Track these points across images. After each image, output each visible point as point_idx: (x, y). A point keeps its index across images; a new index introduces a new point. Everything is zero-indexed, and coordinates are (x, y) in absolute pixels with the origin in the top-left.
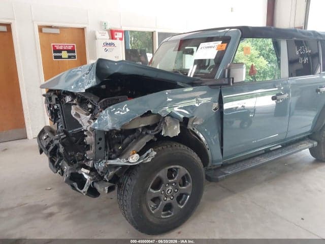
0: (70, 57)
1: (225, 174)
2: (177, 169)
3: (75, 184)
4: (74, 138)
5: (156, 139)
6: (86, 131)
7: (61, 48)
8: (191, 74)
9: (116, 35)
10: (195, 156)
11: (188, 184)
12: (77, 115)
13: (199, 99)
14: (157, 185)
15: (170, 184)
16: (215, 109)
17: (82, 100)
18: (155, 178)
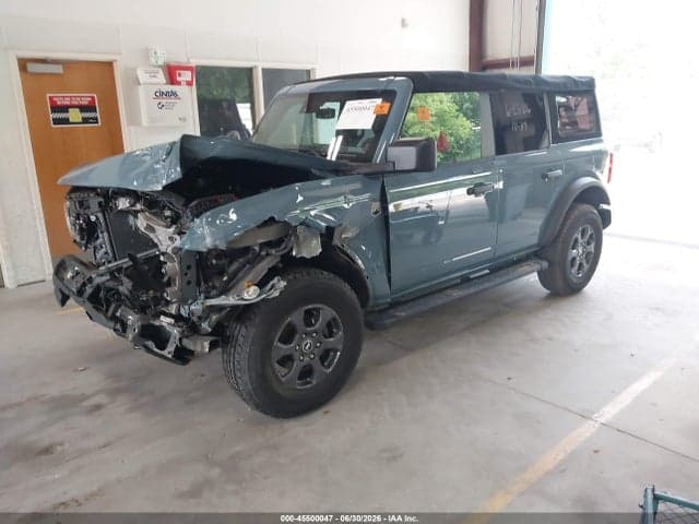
0: (85, 121)
1: (395, 316)
2: (317, 310)
3: (150, 344)
4: (146, 268)
5: (280, 265)
6: (163, 254)
7: (68, 103)
8: (333, 154)
9: (180, 75)
10: (346, 288)
11: (337, 333)
12: (150, 228)
13: (350, 197)
14: (288, 336)
15: (308, 334)
16: (376, 213)
17: (152, 203)
18: (283, 327)
